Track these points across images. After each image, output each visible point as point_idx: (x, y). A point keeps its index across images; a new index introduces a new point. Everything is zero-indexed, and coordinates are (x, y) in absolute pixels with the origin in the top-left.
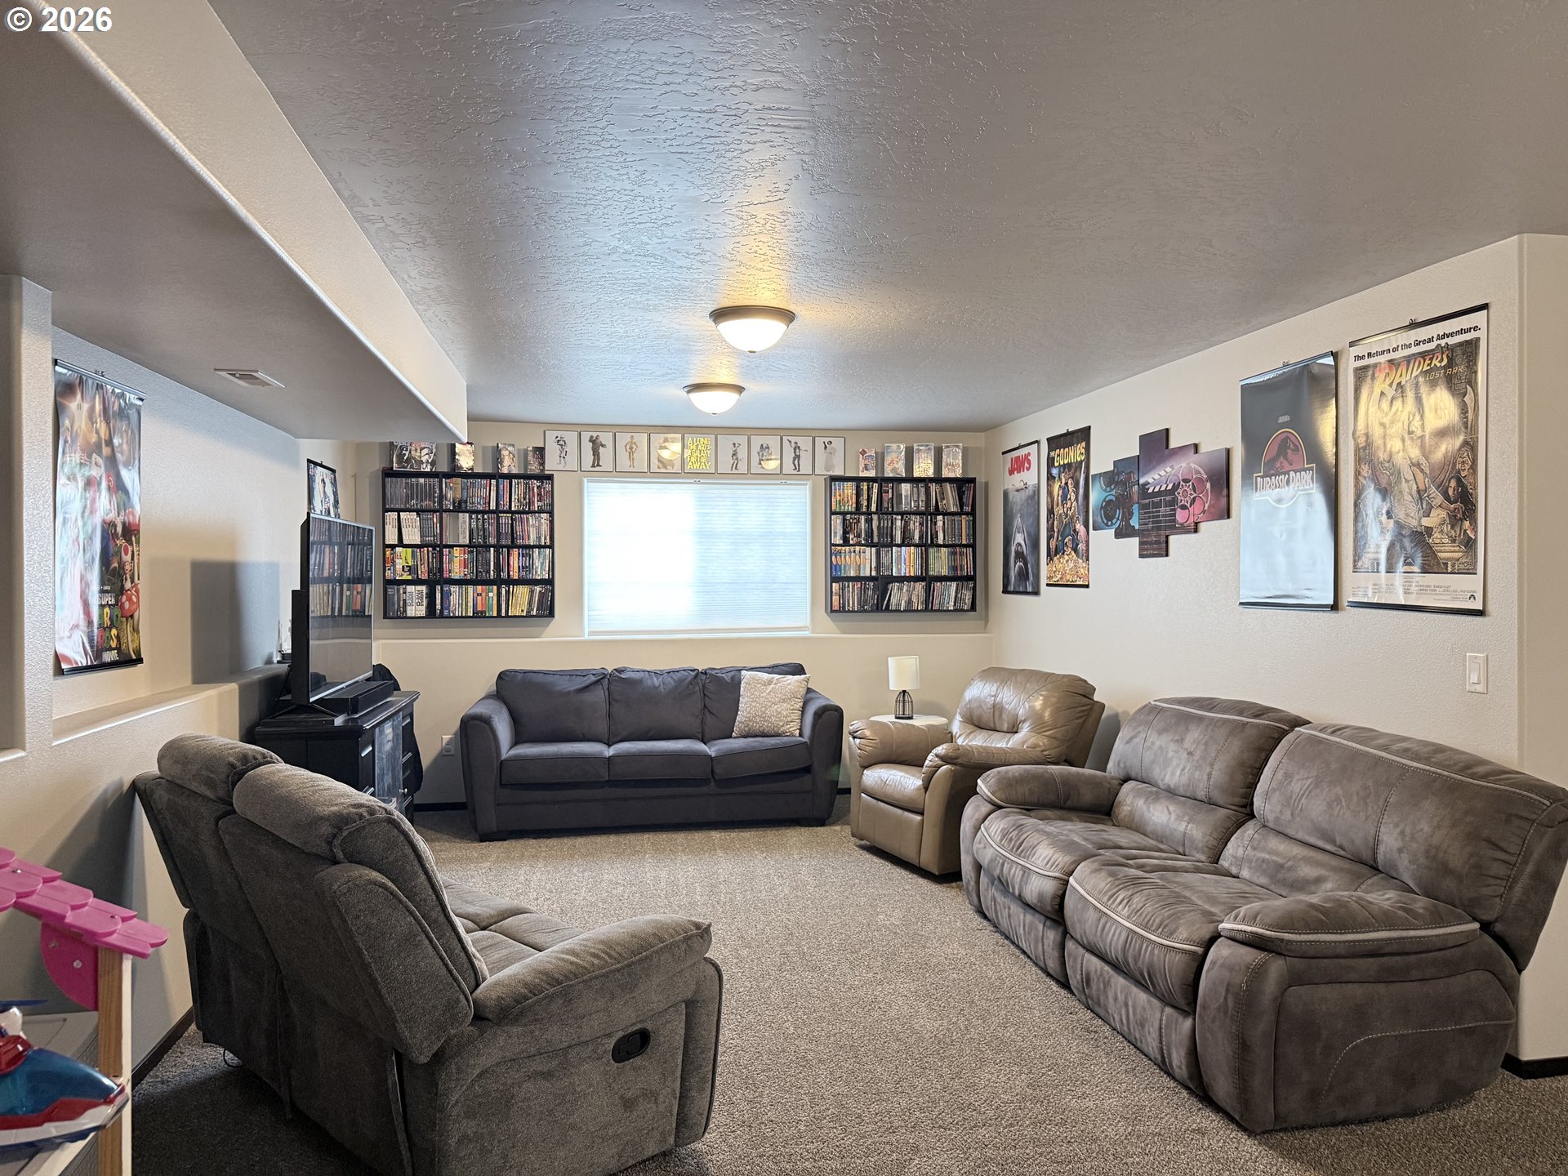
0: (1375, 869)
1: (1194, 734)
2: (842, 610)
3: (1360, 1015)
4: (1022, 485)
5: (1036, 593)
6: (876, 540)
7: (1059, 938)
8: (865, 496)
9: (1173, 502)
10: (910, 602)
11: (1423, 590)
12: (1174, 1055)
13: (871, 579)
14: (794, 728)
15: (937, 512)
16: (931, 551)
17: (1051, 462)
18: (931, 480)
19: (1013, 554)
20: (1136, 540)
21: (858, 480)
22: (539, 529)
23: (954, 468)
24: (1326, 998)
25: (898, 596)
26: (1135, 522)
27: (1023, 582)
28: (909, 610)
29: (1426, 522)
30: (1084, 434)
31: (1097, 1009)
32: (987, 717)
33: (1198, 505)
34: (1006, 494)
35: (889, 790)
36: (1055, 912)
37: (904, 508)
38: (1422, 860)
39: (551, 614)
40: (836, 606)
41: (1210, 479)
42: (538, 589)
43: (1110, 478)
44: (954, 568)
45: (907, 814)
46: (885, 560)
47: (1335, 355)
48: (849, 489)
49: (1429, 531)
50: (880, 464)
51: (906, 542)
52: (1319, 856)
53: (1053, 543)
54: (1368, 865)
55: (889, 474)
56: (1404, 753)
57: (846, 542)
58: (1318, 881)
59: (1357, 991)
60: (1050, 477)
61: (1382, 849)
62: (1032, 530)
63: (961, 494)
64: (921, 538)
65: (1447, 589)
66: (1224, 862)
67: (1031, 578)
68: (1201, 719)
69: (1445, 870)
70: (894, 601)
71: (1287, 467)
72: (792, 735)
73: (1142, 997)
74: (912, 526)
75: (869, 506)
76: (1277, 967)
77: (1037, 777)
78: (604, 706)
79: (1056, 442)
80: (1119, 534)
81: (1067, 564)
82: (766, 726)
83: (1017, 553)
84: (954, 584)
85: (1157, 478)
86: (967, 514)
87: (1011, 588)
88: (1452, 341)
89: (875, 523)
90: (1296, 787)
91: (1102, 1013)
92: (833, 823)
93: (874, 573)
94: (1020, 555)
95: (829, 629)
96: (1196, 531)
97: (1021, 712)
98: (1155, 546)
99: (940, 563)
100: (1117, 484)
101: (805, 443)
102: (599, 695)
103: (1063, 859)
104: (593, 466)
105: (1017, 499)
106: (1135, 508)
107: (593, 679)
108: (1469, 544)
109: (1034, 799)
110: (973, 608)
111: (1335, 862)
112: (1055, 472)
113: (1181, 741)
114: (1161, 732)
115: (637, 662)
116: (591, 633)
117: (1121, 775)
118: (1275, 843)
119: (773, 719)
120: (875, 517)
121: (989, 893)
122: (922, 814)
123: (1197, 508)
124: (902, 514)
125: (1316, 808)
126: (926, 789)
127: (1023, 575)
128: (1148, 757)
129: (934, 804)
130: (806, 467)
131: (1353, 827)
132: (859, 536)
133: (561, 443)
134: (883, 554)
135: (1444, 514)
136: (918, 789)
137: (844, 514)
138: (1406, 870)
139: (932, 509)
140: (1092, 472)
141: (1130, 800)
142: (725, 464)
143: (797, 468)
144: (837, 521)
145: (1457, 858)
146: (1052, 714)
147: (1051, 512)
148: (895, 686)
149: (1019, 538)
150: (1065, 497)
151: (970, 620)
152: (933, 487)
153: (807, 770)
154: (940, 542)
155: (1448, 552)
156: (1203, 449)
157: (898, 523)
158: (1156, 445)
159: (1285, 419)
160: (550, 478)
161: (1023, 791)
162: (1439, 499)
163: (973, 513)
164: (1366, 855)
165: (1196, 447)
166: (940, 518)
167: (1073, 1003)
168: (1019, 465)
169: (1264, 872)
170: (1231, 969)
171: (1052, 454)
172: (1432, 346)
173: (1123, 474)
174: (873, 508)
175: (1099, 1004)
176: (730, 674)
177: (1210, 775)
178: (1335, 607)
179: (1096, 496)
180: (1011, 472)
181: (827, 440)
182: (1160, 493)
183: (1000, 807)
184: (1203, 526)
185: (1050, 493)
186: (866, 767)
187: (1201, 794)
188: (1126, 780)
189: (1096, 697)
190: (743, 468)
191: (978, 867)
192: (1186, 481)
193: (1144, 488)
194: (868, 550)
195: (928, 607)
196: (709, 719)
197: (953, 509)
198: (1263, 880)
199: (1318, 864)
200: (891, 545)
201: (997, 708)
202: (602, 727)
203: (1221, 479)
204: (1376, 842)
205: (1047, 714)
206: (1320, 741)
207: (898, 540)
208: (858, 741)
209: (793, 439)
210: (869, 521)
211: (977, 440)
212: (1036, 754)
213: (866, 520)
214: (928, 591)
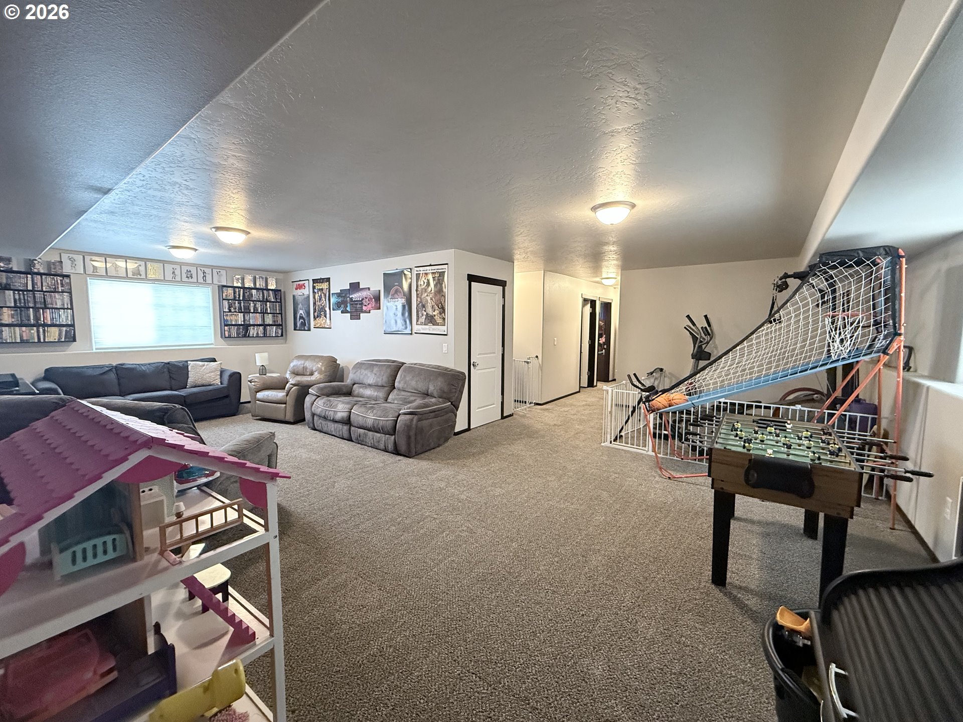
0: (428, 395)
1: (376, 369)
2: (230, 337)
3: (431, 425)
4: (302, 294)
5: (309, 330)
6: (243, 310)
7: (348, 427)
8: (238, 294)
9: (362, 304)
10: (258, 333)
11: (433, 329)
12: (389, 446)
13: (241, 325)
14: (218, 382)
15: (267, 301)
16: (265, 315)
17: (314, 288)
18: (264, 289)
19: (298, 317)
20: (349, 314)
21: (235, 287)
22: (63, 300)
23: (272, 286)
24: (425, 423)
25: (252, 331)
26: (348, 309)
27: (303, 325)
28: (258, 336)
29: (434, 313)
30: (328, 280)
31: (363, 443)
32: (301, 372)
33: (370, 305)
34: (294, 296)
35: (270, 398)
36: (347, 421)
37: (254, 299)
38: (439, 391)
39: (74, 340)
40: (227, 335)
41: (374, 298)
42: (64, 329)
43: (339, 295)
44: (274, 321)
45: (278, 405)
46: (247, 318)
47: (411, 269)
48: (230, 291)
49: (435, 315)
50: (243, 283)
51: (255, 312)
52: (413, 394)
53: (316, 314)
54: (427, 394)
55: (247, 286)
56: (433, 368)
57: (230, 311)
58: (415, 400)
59: (431, 420)
60: (314, 292)
61: (430, 390)
62: (307, 309)
63: (276, 295)
64: (261, 310)
65: (439, 329)
66: (389, 400)
67: (307, 325)
68: (377, 365)
69: (444, 392)
70: (251, 334)
71: (397, 297)
72: (217, 384)
73: (379, 435)
74: (257, 306)
75: (239, 297)
76: (416, 417)
77: (330, 386)
78: (116, 381)
79: (315, 281)
80: (342, 312)
81: (321, 321)
82: (204, 382)
83: (300, 317)
84: (275, 327)
85: (356, 296)
86: (278, 302)
87: (298, 329)
88: (440, 271)
89: (242, 304)
90: (407, 379)
91: (364, 443)
92: (238, 414)
93: (242, 323)
94: (301, 317)
95: (223, 344)
96: (369, 312)
97: (314, 369)
98: (355, 316)
99: (269, 319)
100: (341, 297)
101: (208, 271)
102: (112, 376)
103: (348, 406)
104: (93, 272)
105: (300, 299)
106: (348, 305)
107: (107, 369)
108: (444, 319)
109: (330, 393)
110: (282, 335)
111: (419, 395)
112: (316, 291)
113: (373, 371)
114: (365, 370)
115: (130, 361)
116: (96, 349)
117: (353, 383)
118: (403, 393)
119: (208, 379)
120: (242, 302)
121: (318, 422)
122: (286, 404)
123: (370, 306)
124: (253, 301)
125: (413, 383)
126: (287, 395)
127: (303, 324)
128: (362, 377)
129: (290, 400)
130: (209, 280)
131: (421, 386)
132: (236, 309)
133: (72, 260)
134: (246, 316)
135: (438, 312)
136: (283, 396)
137: (229, 300)
138: (435, 394)
139: (265, 300)
140: (331, 292)
141: (357, 389)
142: (169, 276)
143: (205, 280)
144: (226, 303)
145: (446, 389)
146: (325, 368)
147: (315, 304)
148: (259, 363)
149: (301, 312)
150: (320, 299)
151: (281, 340)
152: (265, 291)
153: (227, 397)
154: (269, 312)
155: (439, 321)
156: (371, 289)
157: (252, 305)
158: (355, 287)
159: (396, 284)
160: (68, 276)
161: (326, 391)
162: (437, 308)
163: (281, 302)
164: (426, 392)
165: (369, 288)
166: (268, 303)
167: (354, 444)
168: (300, 287)
169: (402, 401)
170: (406, 420)
171: (314, 285)
172: (435, 271)
173: (342, 294)
174: (241, 298)
175: (363, 441)
176: (182, 363)
177: (382, 379)
178: (411, 334)
179: (333, 300)
180: (296, 289)
181: (218, 270)
182: (357, 301)
183: (319, 396)
184: (371, 311)
185: (314, 297)
186: (257, 392)
187: (380, 384)
188: (354, 385)
189: (338, 362)
190: (178, 278)
191: (313, 415)
192: (366, 298)
193: (351, 299)
194: (240, 314)
195: (265, 335)
196: (173, 382)
197: (273, 300)
198: (401, 403)
199: (414, 396)
200: (249, 313)
201: (305, 368)
202: (116, 389)
203: (377, 299)
204: (428, 388)
205: (323, 369)
206: (412, 367)
207: (252, 311)
208: (253, 383)
209: (202, 269)
210: (240, 303)
211: (281, 276)
212: (321, 380)
213: (238, 303)
214: (265, 329)
